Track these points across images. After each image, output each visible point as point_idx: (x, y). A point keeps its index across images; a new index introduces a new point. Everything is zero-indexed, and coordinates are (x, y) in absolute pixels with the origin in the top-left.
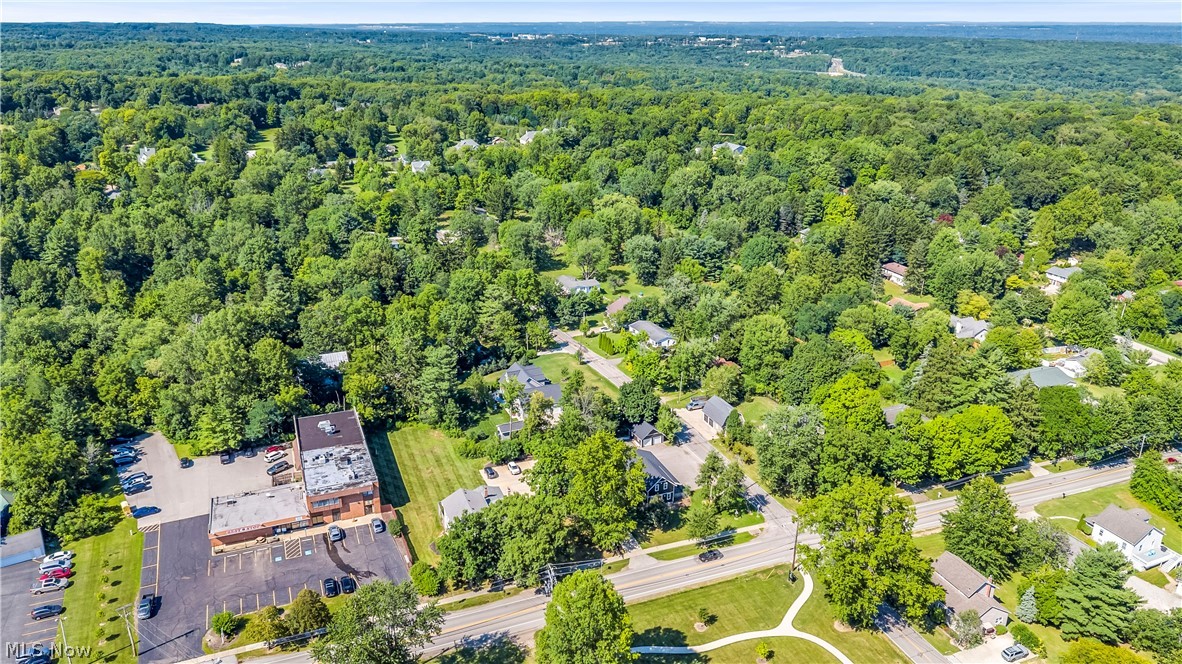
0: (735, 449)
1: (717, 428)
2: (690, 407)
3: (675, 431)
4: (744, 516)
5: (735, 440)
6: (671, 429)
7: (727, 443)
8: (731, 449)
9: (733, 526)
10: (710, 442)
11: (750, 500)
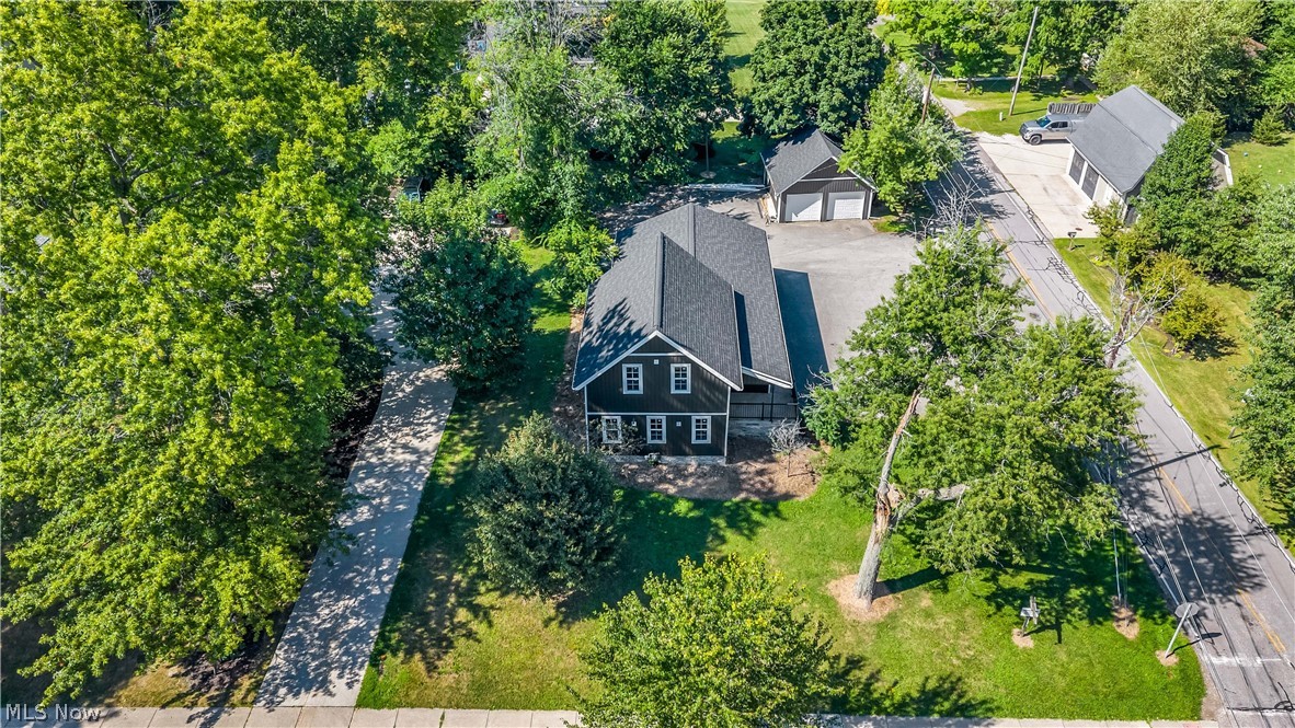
0: (1155, 286)
1: (1106, 195)
2: (1033, 129)
3: (907, 172)
4: (1078, 630)
5: (1168, 245)
6: (894, 163)
7: (1123, 254)
8: (1137, 280)
9: (976, 688)
10: (1060, 244)
11: (1148, 537)
